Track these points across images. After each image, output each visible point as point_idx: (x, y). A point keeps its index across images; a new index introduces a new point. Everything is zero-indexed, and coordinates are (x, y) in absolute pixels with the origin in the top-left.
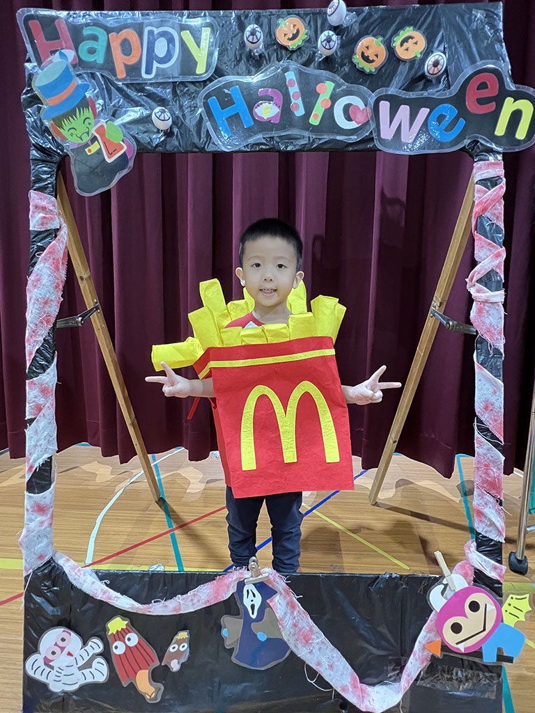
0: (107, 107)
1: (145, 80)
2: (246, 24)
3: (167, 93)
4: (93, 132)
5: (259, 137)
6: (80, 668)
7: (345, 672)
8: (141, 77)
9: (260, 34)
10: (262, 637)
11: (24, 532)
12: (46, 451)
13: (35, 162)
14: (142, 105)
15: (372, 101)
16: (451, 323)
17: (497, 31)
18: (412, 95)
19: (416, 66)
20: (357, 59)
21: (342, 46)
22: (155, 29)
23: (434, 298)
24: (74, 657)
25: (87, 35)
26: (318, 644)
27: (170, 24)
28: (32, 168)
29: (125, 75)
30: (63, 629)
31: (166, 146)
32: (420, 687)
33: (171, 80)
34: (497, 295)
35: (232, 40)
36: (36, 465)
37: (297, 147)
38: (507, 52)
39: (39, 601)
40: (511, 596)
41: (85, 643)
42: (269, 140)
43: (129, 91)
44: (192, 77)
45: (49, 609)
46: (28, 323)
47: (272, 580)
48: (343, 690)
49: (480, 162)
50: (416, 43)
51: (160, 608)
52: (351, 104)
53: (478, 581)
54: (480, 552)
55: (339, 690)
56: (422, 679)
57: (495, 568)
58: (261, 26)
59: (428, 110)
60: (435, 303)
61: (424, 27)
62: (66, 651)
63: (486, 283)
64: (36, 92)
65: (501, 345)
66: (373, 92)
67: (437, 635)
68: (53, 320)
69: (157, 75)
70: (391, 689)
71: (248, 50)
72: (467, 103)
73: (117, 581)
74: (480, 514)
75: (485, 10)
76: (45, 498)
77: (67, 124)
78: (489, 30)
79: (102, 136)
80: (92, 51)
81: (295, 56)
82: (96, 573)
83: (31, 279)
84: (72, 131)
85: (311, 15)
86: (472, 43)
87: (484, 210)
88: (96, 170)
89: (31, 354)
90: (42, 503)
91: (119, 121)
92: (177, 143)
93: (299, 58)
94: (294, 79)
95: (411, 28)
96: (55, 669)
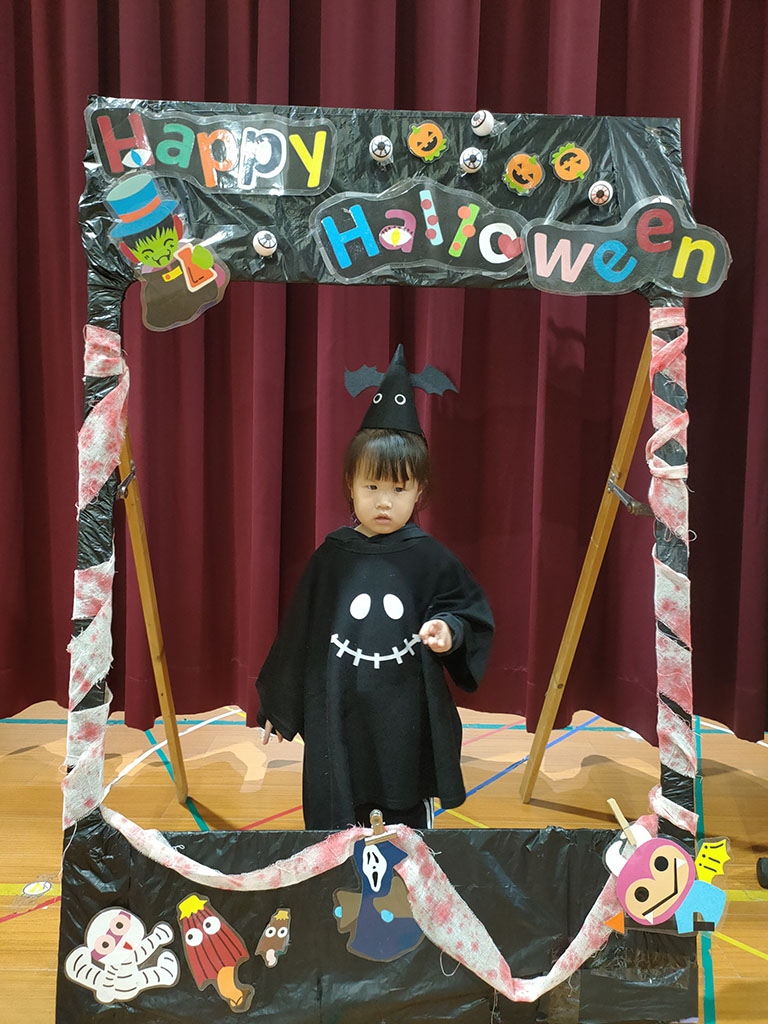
0: (192, 222)
1: (244, 191)
4: (175, 255)
5: (386, 269)
8: (238, 187)
9: (389, 148)
10: (387, 916)
13: (95, 288)
14: (237, 223)
15: (525, 232)
16: (633, 504)
18: (571, 228)
20: (508, 178)
21: (489, 160)
22: (256, 131)
23: (612, 467)
24: (133, 951)
25: (169, 134)
26: (459, 918)
27: (275, 126)
28: (91, 294)
29: (216, 184)
30: (120, 911)
31: (267, 274)
34: (678, 470)
36: (94, 682)
37: (434, 282)
40: (705, 844)
41: (149, 930)
42: (398, 272)
43: (220, 204)
44: (302, 191)
45: (100, 885)
47: (402, 838)
48: (491, 976)
49: (658, 308)
50: (579, 162)
51: (253, 881)
52: (500, 233)
53: (663, 831)
54: (666, 796)
55: (484, 977)
57: (684, 816)
58: (390, 137)
59: (593, 246)
60: (614, 474)
61: (589, 142)
62: (122, 943)
63: (665, 455)
66: (528, 220)
67: (618, 905)
69: (257, 186)
71: (374, 162)
72: (638, 241)
73: (193, 846)
74: (667, 740)
75: (661, 127)
76: (99, 715)
77: (141, 245)
79: (187, 261)
80: (174, 152)
82: (165, 835)
83: (82, 435)
84: (148, 253)
85: (451, 120)
87: (662, 366)
91: (208, 243)
93: (436, 173)
94: (430, 199)
95: (573, 144)
96: (107, 968)
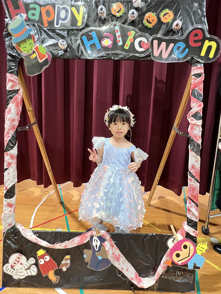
0: (40, 39)
1: (56, 28)
2: (99, 5)
3: (65, 34)
4: (33, 49)
5: (103, 54)
6: (26, 270)
7: (133, 272)
8: (54, 26)
9: (104, 10)
10: (100, 258)
11: (3, 214)
12: (12, 182)
13: (9, 61)
14: (54, 39)
15: (150, 40)
16: (181, 133)
17: (203, 12)
18: (167, 38)
19: (169, 25)
20: (145, 22)
21: (139, 16)
22: (60, 6)
23: (175, 122)
24: (23, 265)
25: (32, 8)
26: (122, 261)
27: (67, 4)
28: (8, 63)
29: (47, 25)
30: (19, 254)
31: (64, 56)
32: (162, 278)
33: (67, 28)
34: (199, 122)
35: (93, 12)
36: (8, 187)
37: (119, 58)
38: (207, 21)
39: (9, 242)
40: (200, 243)
41: (28, 260)
42: (107, 55)
43: (49, 32)
44: (75, 27)
45: (13, 246)
46: (5, 128)
47: (104, 235)
48: (132, 279)
49: (194, 67)
50: (169, 16)
51: (58, 246)
52: (142, 41)
53: (187, 237)
54: (188, 225)
55: (130, 279)
56: (163, 275)
57: (194, 232)
58: (105, 6)
59: (174, 44)
60: (175, 124)
61: (173, 9)
62: (20, 263)
63: (195, 117)
64: (9, 31)
65: (200, 142)
66: (151, 36)
67: (170, 258)
68: (16, 128)
69: (61, 26)
70: (151, 279)
71: (99, 16)
72: (189, 42)
73: (41, 235)
74: (189, 210)
75: (199, 3)
76: (12, 201)
77: (22, 46)
78: (200, 11)
79: (38, 51)
80: (33, 15)
81: (119, 20)
82: (33, 232)
83: (7, 110)
84: (25, 48)
85: (126, 2)
86: (193, 17)
87: (195, 87)
88: (35, 65)
89: (6, 141)
90: (11, 203)
91: (44, 45)
92: (69, 55)
93: (121, 20)
94: (118, 29)
95: (168, 9)
96: (15, 270)
